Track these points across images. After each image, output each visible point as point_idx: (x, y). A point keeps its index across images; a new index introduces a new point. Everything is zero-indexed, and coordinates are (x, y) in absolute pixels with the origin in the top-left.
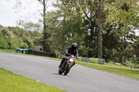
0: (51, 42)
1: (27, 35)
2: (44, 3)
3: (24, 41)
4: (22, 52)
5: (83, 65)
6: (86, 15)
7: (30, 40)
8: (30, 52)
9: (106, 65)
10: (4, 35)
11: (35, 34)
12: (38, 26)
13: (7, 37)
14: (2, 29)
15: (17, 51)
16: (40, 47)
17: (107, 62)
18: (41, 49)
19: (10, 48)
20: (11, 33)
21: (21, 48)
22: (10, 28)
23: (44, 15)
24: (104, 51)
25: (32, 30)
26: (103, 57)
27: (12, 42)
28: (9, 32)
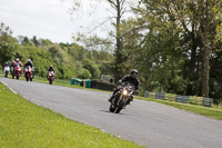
0: (127, 69)
1: (89, 57)
2: (118, 7)
3: (85, 67)
4: (82, 84)
6: (185, 26)
7: (95, 66)
8: (94, 85)
9: (214, 108)
10: (53, 56)
11: (102, 56)
12: (107, 43)
13: (58, 59)
14: (51, 46)
15: (73, 82)
16: (110, 77)
17: (216, 103)
18: (111, 81)
19: (62, 78)
20: (63, 52)
21: (79, 77)
22: (62, 45)
23: (118, 25)
24: (211, 86)
25: (99, 48)
26: (210, 96)
27: (65, 67)
28: (61, 51)
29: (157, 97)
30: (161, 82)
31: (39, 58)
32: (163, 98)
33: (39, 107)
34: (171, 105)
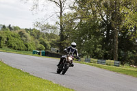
0: (67, 44)
1: (43, 37)
2: (61, 6)
3: (41, 43)
4: (39, 54)
5: (99, 67)
6: (102, 17)
7: (47, 42)
8: (47, 54)
9: (121, 67)
10: (21, 37)
11: (52, 36)
12: (54, 28)
13: (24, 38)
14: (19, 31)
15: (34, 53)
16: (57, 49)
17: (123, 64)
18: (58, 51)
19: (27, 50)
20: (28, 34)
21: (38, 49)
22: (27, 30)
23: (61, 17)
24: (119, 54)
25: (49, 32)
26: (119, 60)
27: (29, 43)
28: (26, 34)
29: (86, 61)
30: (88, 52)
31: (13, 38)
32: (89, 61)
33: (14, 69)
34: (95, 66)
